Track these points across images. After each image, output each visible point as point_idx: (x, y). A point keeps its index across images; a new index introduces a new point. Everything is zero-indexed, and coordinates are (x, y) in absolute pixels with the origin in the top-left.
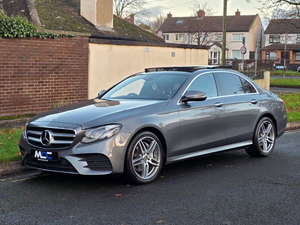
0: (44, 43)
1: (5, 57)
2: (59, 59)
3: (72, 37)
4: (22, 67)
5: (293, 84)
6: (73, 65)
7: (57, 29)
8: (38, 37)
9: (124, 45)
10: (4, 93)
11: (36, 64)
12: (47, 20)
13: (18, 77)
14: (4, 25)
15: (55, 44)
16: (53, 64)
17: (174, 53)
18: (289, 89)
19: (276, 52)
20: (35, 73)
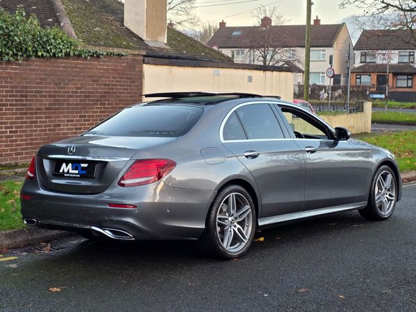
0: (87, 64)
1: (38, 83)
2: (105, 85)
3: (122, 55)
4: (59, 96)
5: (399, 119)
6: (123, 93)
7: (98, 45)
8: (79, 56)
9: (188, 66)
10: (36, 131)
11: (77, 92)
12: (84, 32)
13: (55, 109)
14: (38, 41)
15: (100, 65)
16: (98, 92)
17: (251, 77)
18: (395, 126)
19: (370, 75)
20: (76, 104)
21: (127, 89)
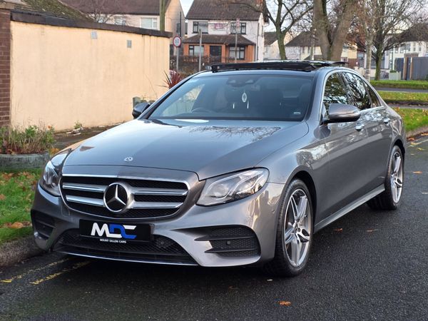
9: (62, 26)
17: (131, 42)
19: (203, 46)
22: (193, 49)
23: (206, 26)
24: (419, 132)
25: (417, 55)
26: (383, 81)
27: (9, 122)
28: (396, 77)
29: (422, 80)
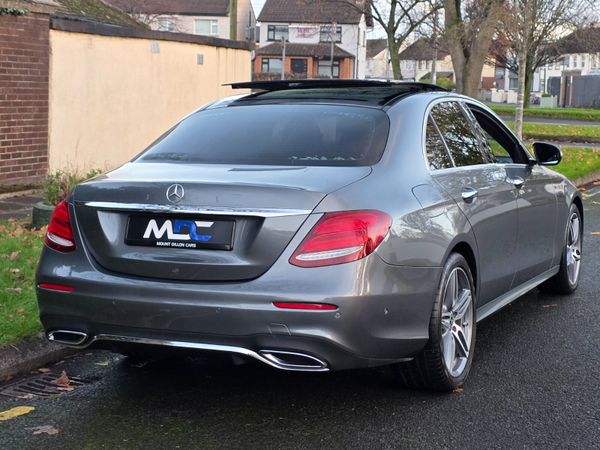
6: (20, 78)
9: (115, 36)
17: (202, 57)
21: (26, 72)
22: (268, 63)
23: (286, 30)
24: (591, 180)
25: (579, 72)
26: (533, 108)
27: (47, 166)
28: (550, 103)
29: (586, 107)
